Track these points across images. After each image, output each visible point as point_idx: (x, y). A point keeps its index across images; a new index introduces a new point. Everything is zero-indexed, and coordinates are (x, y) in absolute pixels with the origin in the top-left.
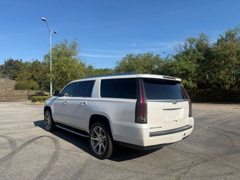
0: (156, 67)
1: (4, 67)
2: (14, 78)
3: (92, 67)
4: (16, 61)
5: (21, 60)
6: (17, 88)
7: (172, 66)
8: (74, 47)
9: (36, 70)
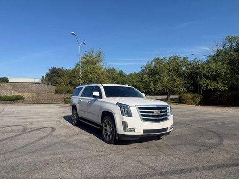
0: (184, 69)
1: (49, 75)
2: (56, 84)
3: (123, 72)
4: (59, 69)
5: (63, 68)
6: (57, 92)
7: (199, 68)
8: (99, 55)
9: (73, 77)
